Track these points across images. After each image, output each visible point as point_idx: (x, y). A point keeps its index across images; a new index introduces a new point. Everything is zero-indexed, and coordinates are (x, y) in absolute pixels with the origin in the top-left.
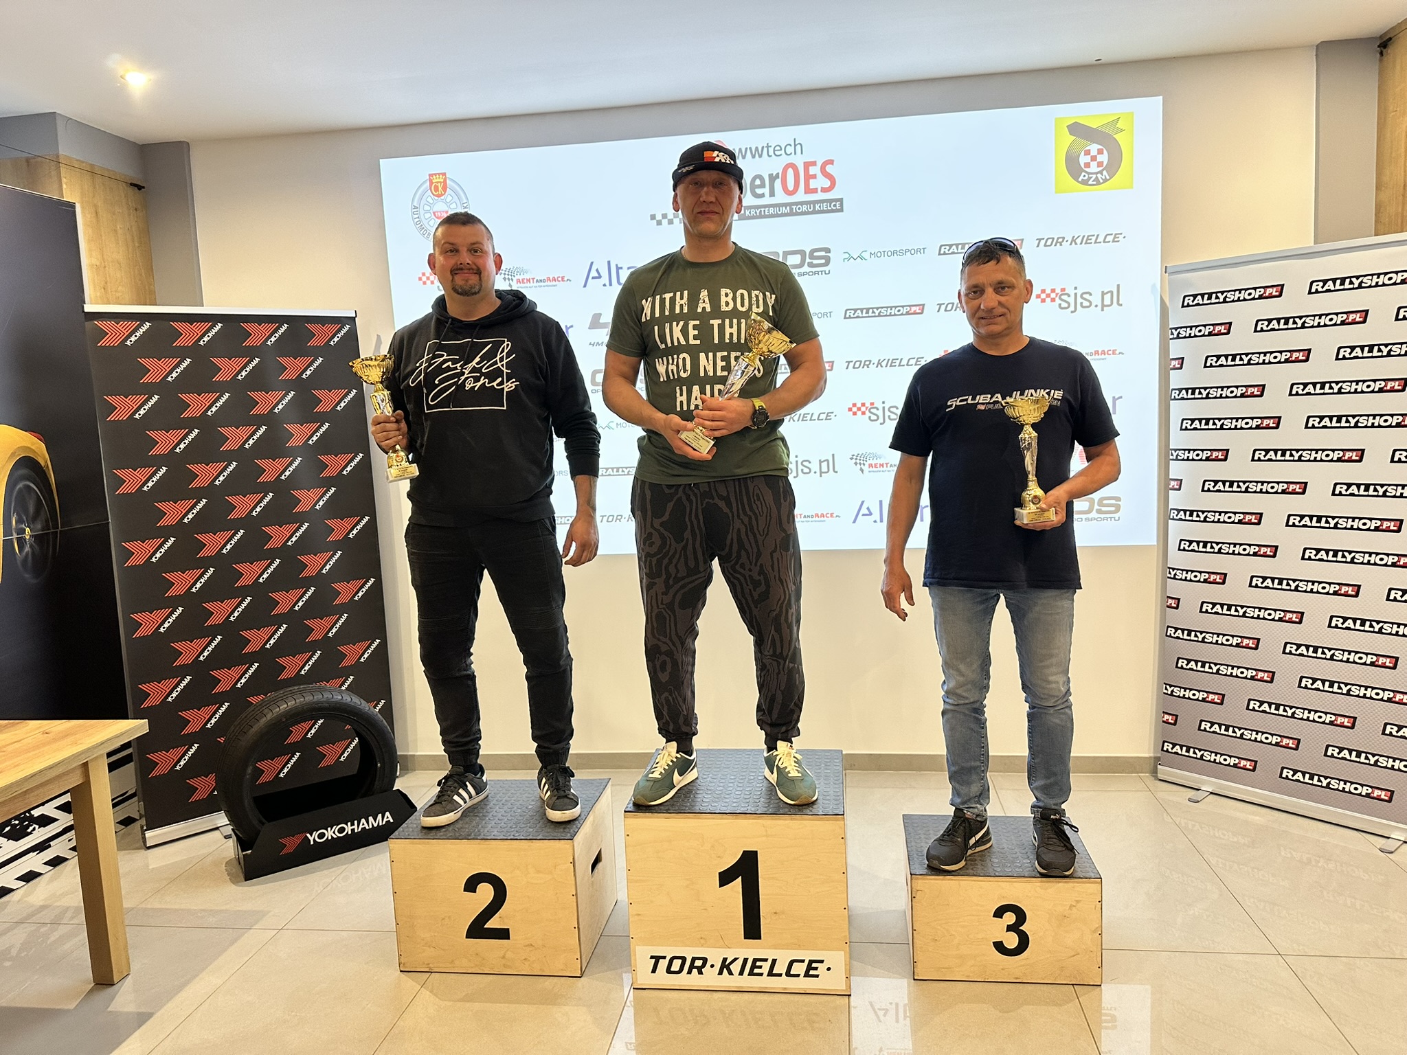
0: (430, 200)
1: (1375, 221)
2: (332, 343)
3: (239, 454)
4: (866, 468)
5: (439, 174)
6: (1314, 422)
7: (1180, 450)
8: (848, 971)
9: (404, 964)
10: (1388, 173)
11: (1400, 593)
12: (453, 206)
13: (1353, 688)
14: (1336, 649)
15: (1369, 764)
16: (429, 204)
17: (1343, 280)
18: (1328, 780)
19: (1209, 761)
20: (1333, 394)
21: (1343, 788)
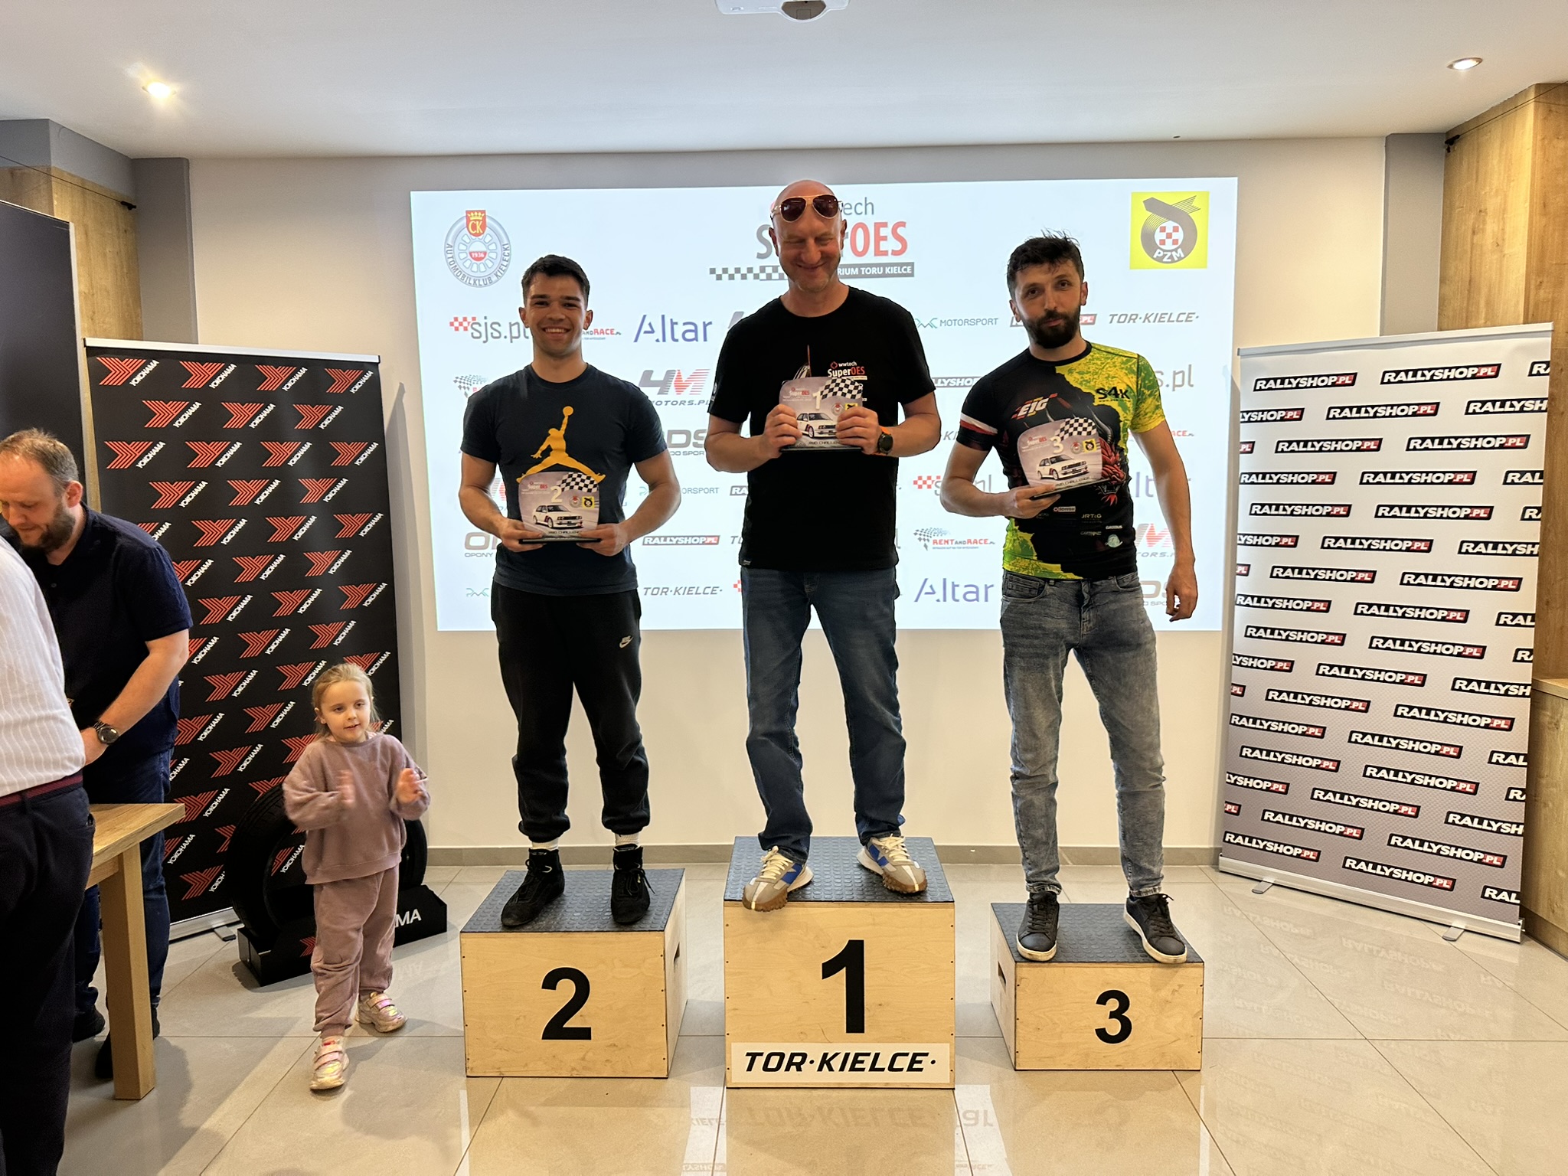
0: (466, 239)
1: (1439, 314)
2: (353, 391)
3: (249, 511)
4: (930, 544)
5: (478, 211)
7: (1249, 535)
8: (953, 1064)
9: (472, 1069)
10: (1452, 268)
11: (1465, 683)
12: (493, 247)
13: (1417, 777)
14: (1402, 739)
15: (1432, 853)
16: (464, 243)
17: (1415, 372)
18: (1391, 869)
19: (1272, 851)
20: (1403, 483)
21: (1407, 877)
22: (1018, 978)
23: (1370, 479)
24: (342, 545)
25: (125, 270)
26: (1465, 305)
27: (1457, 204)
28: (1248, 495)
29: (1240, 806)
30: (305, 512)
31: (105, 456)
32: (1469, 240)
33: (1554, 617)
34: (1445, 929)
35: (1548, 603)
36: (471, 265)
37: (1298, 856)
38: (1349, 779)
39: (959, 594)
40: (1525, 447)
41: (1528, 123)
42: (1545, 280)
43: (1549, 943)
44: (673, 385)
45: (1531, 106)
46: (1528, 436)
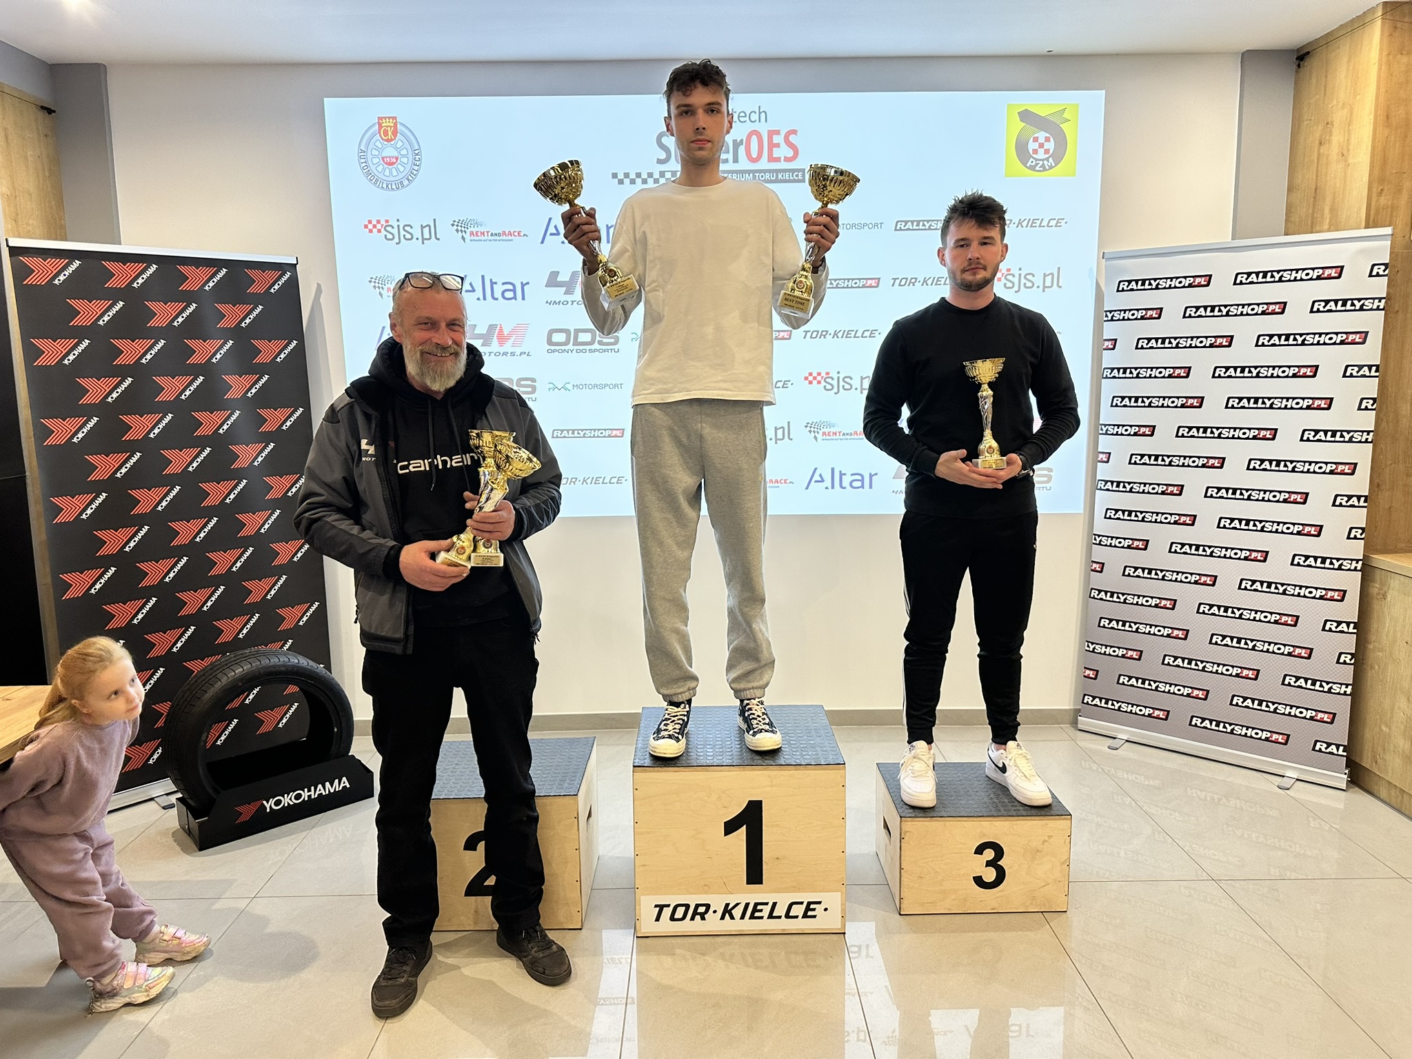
0: (378, 144)
1: (1286, 220)
2: (272, 291)
3: (175, 405)
4: (820, 436)
5: (389, 118)
6: (1235, 403)
7: (1110, 425)
8: (843, 910)
10: (1300, 177)
11: (1303, 559)
12: (404, 152)
13: (1258, 644)
14: (1245, 609)
15: (1269, 712)
16: (377, 149)
17: (1265, 274)
18: (1233, 726)
19: (1126, 712)
20: (1252, 377)
21: (1246, 734)
22: (903, 831)
23: (1222, 373)
24: (266, 438)
25: (47, 174)
26: (1311, 211)
27: (1306, 117)
28: (1111, 388)
29: (1097, 671)
30: (229, 406)
31: (32, 353)
32: (1316, 151)
33: (1384, 498)
34: (1280, 779)
35: (1378, 485)
36: (384, 170)
37: (1150, 716)
38: (1197, 647)
39: (846, 482)
40: (1363, 343)
41: (1374, 40)
42: (1386, 187)
43: (1371, 790)
44: (578, 285)
45: (1379, 23)
46: (1367, 333)
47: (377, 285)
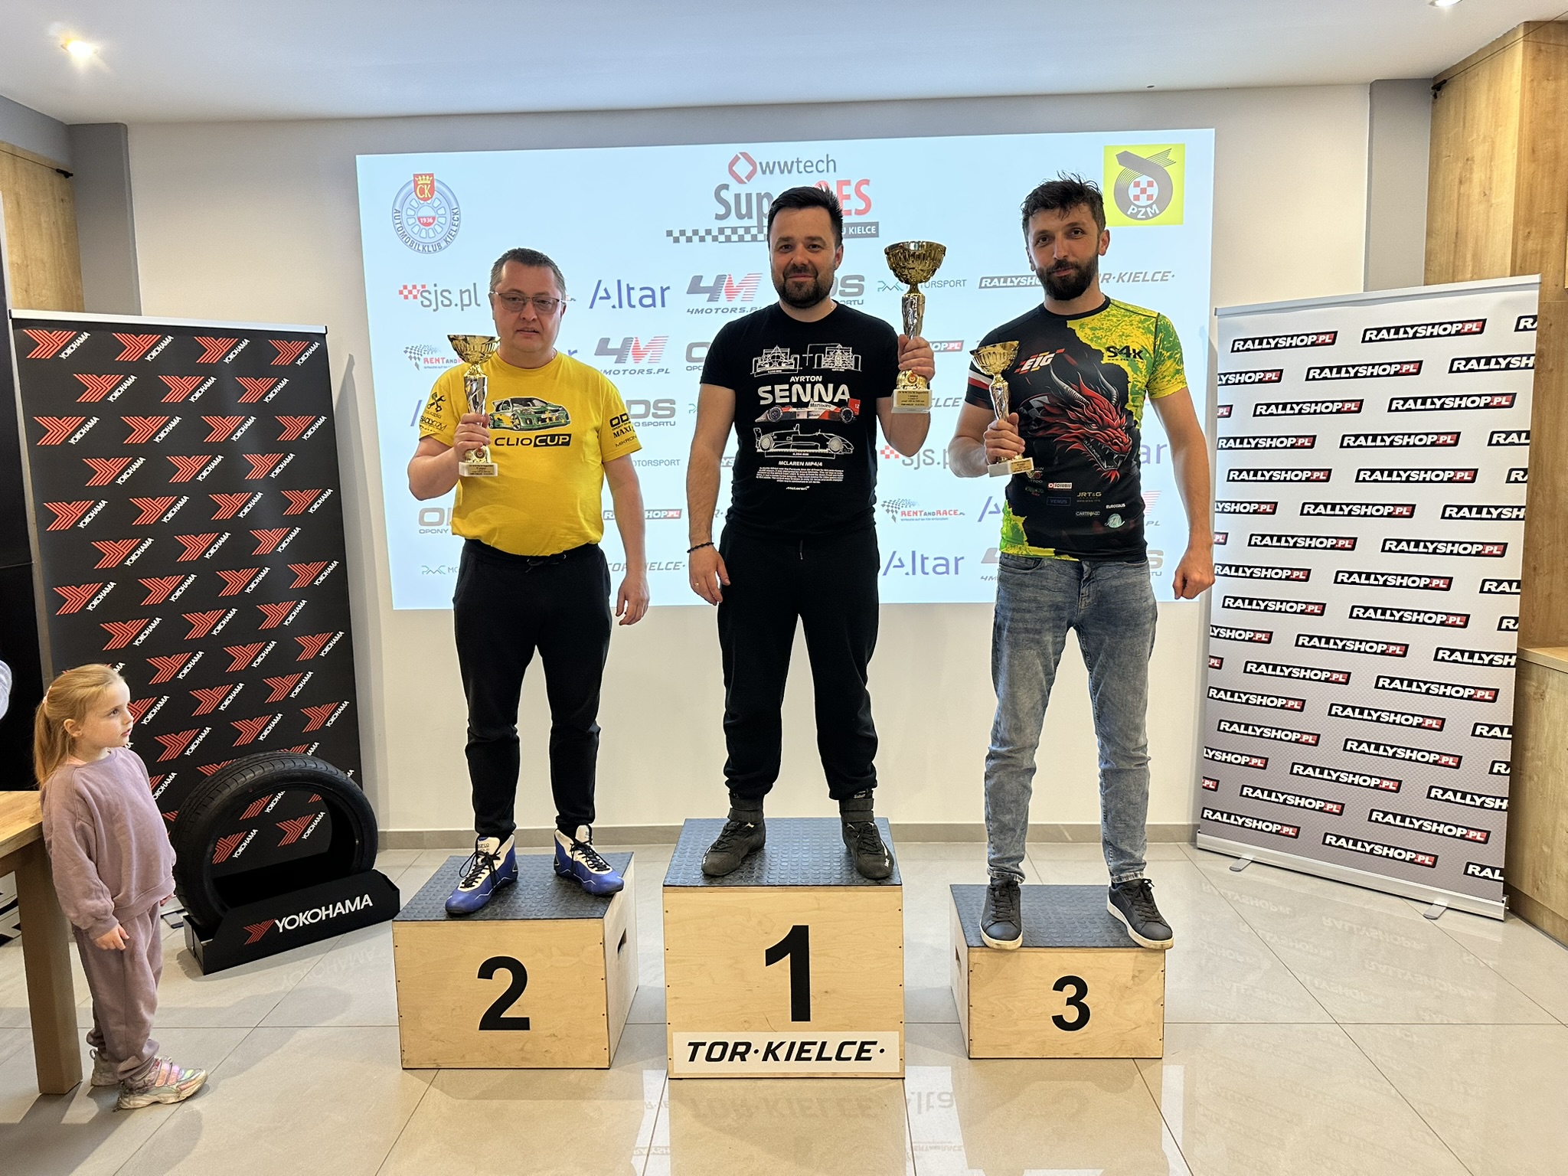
0: (414, 203)
1: (1426, 269)
2: (299, 363)
3: (191, 487)
4: (898, 516)
5: (426, 175)
6: (1367, 476)
7: (1226, 502)
8: (902, 1053)
9: (407, 1061)
10: (1439, 219)
11: (1448, 653)
12: (442, 211)
13: (1399, 751)
14: (1383, 711)
15: (1413, 829)
16: (413, 208)
17: (1397, 330)
18: (1372, 846)
19: (1251, 828)
20: (1385, 446)
21: (1388, 854)
22: (971, 964)
23: (1350, 442)
24: (291, 522)
25: (63, 241)
26: (1452, 258)
27: (1444, 153)
28: (1226, 460)
29: (1218, 781)
30: (251, 488)
31: (36, 432)
32: (1456, 191)
33: (1541, 583)
34: (1429, 906)
35: (1535, 569)
36: (420, 231)
37: (1277, 832)
38: (1328, 754)
39: (929, 568)
40: (1511, 406)
41: (1516, 63)
42: (1534, 230)
43: (1533, 920)
44: (630, 353)
45: (1520, 46)
46: (1514, 395)
47: (413, 355)
